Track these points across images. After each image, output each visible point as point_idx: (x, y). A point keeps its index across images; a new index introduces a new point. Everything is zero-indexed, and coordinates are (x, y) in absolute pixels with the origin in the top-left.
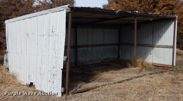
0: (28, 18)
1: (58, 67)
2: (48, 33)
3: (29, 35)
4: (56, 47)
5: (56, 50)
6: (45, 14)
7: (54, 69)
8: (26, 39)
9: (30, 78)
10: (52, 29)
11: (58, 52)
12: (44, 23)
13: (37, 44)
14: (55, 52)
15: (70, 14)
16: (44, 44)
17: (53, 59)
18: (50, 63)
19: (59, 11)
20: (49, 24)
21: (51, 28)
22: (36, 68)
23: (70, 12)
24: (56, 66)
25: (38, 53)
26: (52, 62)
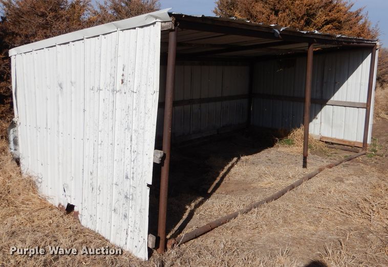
0: (60, 45)
1: (139, 176)
2: (111, 85)
3: (64, 86)
4: (132, 122)
5: (133, 132)
6: (103, 35)
7: (127, 182)
8: (58, 96)
9: (67, 193)
10: (123, 75)
11: (137, 138)
12: (100, 56)
13: (84, 110)
14: (129, 136)
15: (172, 35)
16: (101, 114)
17: (124, 154)
18: (115, 162)
19: (142, 27)
20: (113, 60)
21: (120, 72)
22: (81, 171)
23: (173, 28)
24: (133, 173)
25: (86, 134)
26: (123, 162)
